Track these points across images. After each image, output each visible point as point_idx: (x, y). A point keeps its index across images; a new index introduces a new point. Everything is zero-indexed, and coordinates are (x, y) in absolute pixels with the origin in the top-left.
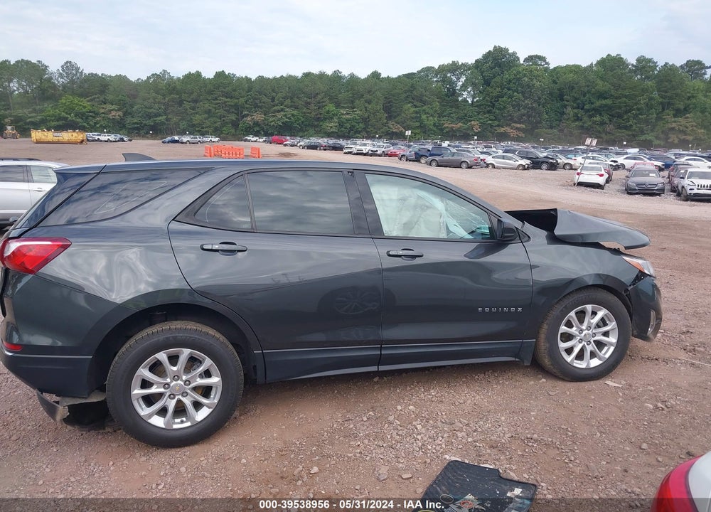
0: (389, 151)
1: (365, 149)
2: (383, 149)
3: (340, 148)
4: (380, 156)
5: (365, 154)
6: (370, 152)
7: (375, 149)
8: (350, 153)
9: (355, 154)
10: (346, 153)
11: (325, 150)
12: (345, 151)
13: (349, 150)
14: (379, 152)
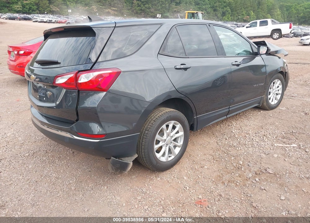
0: (58, 20)
1: (45, 20)
2: (55, 20)
3: (29, 19)
4: (54, 23)
5: (45, 22)
6: (48, 21)
7: (51, 19)
8: (36, 21)
9: (39, 22)
10: (34, 22)
11: (20, 20)
12: (33, 20)
13: (36, 20)
14: (53, 21)
